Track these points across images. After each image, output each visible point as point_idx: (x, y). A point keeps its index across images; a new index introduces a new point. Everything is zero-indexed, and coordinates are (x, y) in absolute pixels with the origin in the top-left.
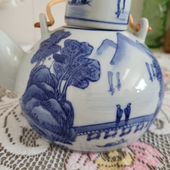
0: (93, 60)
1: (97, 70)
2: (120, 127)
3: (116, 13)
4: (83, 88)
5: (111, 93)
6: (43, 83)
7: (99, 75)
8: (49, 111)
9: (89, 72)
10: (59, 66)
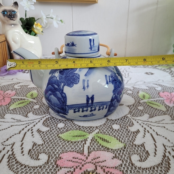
0: (77, 74)
1: (78, 79)
2: (89, 107)
3: (90, 48)
4: (71, 87)
5: (83, 89)
6: (53, 84)
7: (79, 81)
8: (56, 97)
9: (74, 79)
10: (61, 76)
